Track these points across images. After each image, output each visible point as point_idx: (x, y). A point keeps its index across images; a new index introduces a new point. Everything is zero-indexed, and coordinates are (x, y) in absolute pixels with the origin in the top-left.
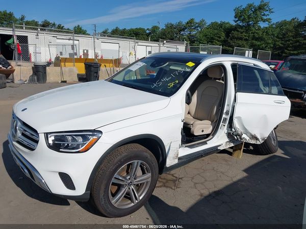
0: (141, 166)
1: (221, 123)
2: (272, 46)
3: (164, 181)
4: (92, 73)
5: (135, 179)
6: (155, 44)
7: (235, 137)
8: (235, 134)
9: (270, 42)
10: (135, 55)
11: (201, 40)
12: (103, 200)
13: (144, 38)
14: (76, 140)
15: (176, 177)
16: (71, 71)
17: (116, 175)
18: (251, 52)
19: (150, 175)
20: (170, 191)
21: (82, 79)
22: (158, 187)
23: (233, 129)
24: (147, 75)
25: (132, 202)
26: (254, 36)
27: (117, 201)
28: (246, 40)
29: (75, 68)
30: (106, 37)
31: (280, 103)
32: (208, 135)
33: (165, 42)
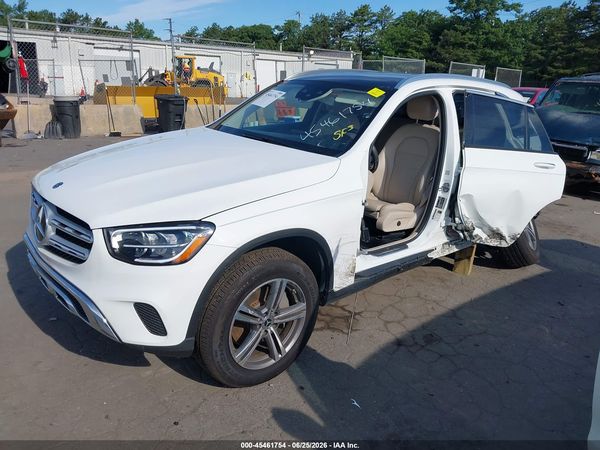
0: (287, 290)
1: (434, 208)
2: (523, 59)
3: (328, 319)
4: (172, 116)
5: (276, 313)
6: (292, 57)
7: (461, 234)
8: (460, 228)
9: (519, 50)
10: (255, 78)
11: (383, 49)
12: (219, 353)
13: (269, 45)
14: (165, 241)
15: (350, 312)
16: (128, 113)
17: (242, 307)
18: (482, 72)
19: (303, 305)
20: (340, 338)
21: (151, 128)
22: (317, 330)
23: (457, 219)
24: (279, 119)
25: (272, 356)
26: (487, 39)
27: (244, 356)
28: (472, 47)
29: (136, 108)
30: (194, 45)
31: (547, 168)
32: (408, 232)
33: (312, 52)
